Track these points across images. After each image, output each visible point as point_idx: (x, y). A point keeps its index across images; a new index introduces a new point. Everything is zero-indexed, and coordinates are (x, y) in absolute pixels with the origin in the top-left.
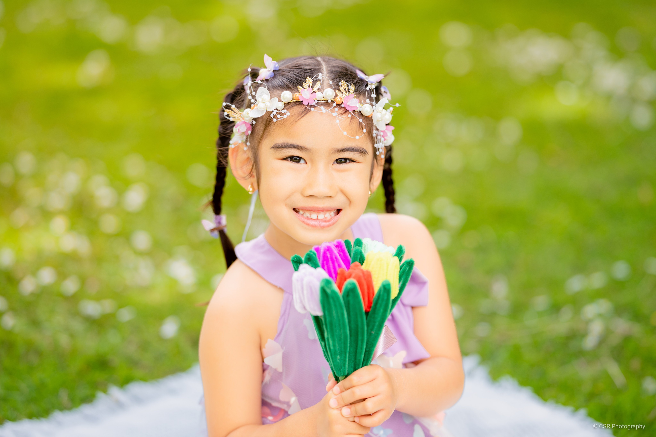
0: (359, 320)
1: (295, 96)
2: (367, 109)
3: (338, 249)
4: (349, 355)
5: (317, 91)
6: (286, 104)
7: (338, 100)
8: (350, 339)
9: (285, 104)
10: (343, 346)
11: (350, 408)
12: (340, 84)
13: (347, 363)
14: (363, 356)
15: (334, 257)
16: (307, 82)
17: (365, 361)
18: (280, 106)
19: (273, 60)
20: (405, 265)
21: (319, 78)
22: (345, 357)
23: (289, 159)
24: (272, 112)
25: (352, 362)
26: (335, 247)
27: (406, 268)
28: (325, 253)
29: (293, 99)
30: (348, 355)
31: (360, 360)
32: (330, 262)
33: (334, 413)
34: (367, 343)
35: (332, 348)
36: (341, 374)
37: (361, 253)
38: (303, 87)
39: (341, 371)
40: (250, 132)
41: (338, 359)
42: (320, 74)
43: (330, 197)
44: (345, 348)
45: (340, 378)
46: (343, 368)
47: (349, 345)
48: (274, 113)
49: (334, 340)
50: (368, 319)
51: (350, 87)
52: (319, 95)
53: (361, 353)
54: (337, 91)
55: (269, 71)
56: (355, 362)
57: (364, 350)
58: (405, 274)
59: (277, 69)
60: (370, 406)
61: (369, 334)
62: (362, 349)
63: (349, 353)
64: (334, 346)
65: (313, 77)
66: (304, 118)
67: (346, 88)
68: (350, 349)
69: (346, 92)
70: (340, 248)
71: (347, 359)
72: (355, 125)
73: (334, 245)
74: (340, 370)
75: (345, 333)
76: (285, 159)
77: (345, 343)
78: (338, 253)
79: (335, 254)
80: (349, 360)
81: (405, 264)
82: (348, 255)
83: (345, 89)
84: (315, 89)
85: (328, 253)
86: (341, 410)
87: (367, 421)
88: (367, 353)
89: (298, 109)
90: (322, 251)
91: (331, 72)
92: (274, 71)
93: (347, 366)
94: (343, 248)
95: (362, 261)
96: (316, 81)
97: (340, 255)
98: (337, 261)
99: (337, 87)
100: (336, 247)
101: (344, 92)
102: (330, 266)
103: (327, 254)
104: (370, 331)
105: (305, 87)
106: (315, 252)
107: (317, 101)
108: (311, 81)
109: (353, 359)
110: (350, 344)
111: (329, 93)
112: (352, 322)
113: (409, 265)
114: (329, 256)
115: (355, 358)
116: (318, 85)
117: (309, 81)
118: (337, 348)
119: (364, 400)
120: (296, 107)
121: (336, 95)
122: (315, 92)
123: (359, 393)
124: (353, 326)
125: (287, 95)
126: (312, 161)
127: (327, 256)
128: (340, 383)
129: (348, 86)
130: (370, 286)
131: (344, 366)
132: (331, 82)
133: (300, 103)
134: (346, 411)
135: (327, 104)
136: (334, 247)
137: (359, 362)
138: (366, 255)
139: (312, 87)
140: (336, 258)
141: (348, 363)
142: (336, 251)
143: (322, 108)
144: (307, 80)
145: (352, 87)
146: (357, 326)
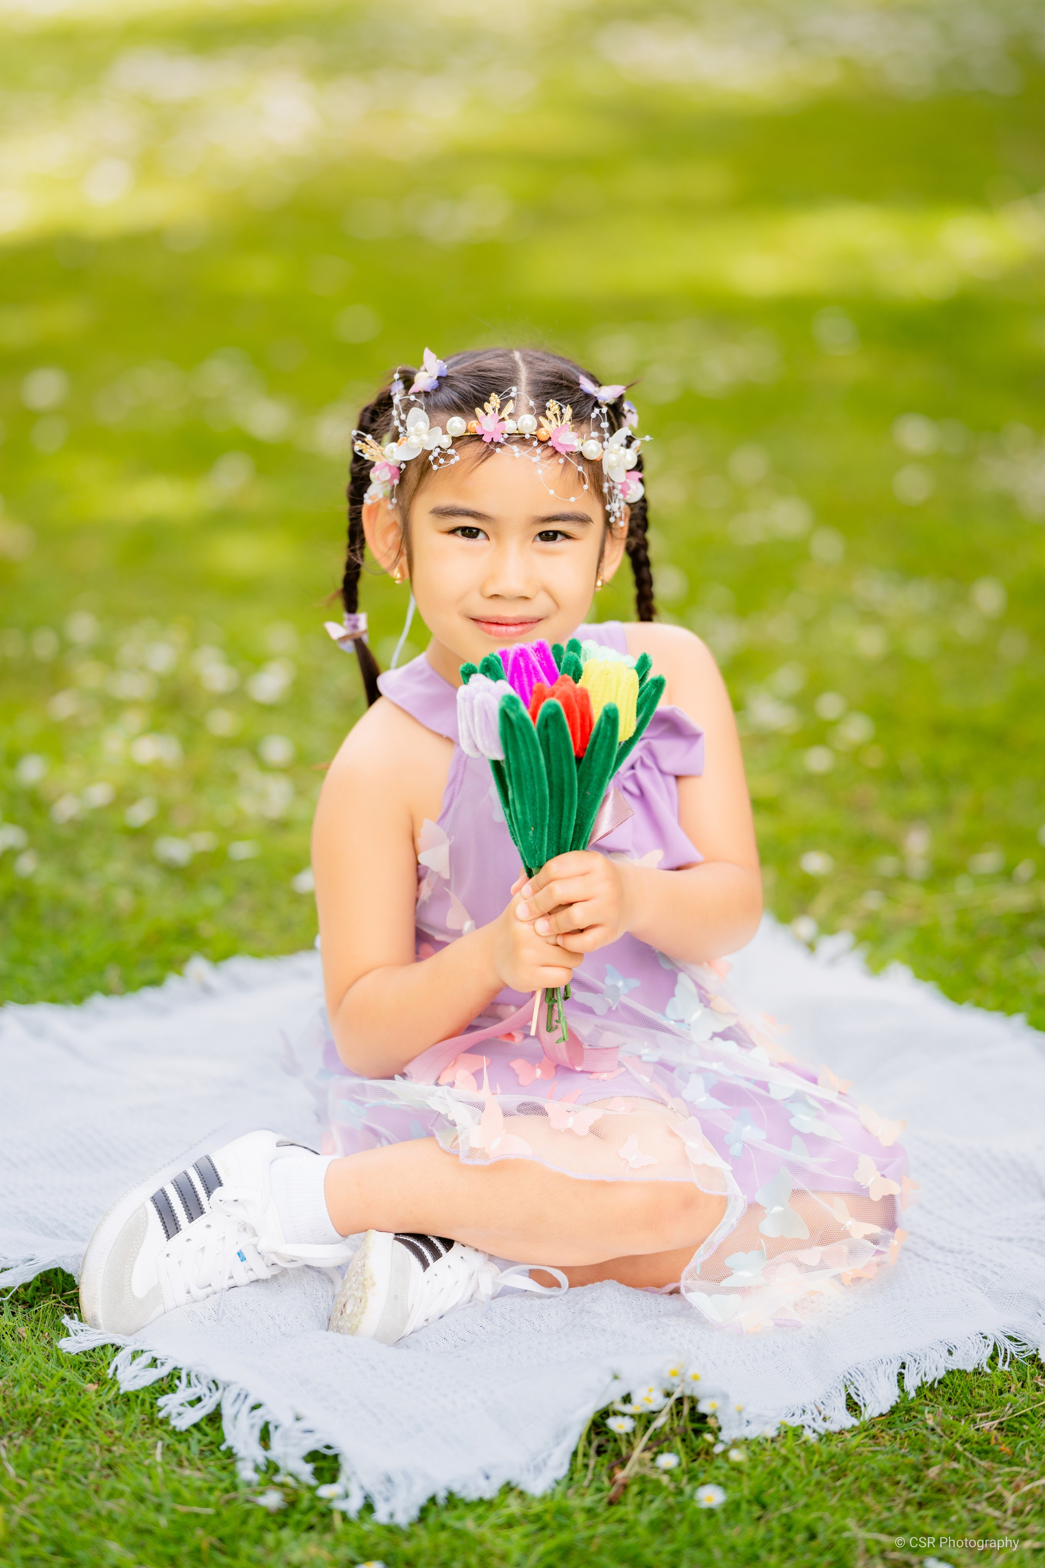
0: (566, 769)
1: (471, 426)
2: (592, 449)
3: (539, 655)
4: (549, 831)
5: (507, 418)
6: (455, 440)
7: (543, 434)
8: (550, 803)
9: (453, 438)
10: (538, 815)
11: (548, 920)
12: (548, 404)
13: (546, 845)
14: (572, 832)
15: (531, 666)
16: (492, 402)
17: (575, 843)
18: (446, 441)
19: (438, 358)
20: (649, 686)
21: (512, 394)
22: (542, 834)
23: (459, 532)
24: (431, 452)
25: (553, 843)
26: (534, 652)
27: (650, 690)
28: (516, 660)
29: (467, 431)
30: (546, 831)
31: (566, 840)
32: (524, 675)
33: (523, 929)
34: (578, 811)
35: (520, 817)
36: (535, 863)
37: (577, 663)
38: (484, 410)
39: (534, 859)
40: (396, 482)
41: (531, 838)
42: (514, 389)
43: (526, 598)
44: (543, 820)
45: (534, 870)
46: (539, 852)
47: (548, 813)
48: (435, 454)
49: (522, 803)
50: (580, 769)
51: (563, 410)
52: (510, 426)
53: (568, 828)
54: (541, 419)
55: (430, 377)
56: (559, 843)
57: (574, 823)
58: (649, 701)
59: (444, 374)
60: (578, 915)
61: (582, 796)
62: (569, 820)
63: (549, 827)
64: (524, 813)
65: (501, 393)
66: (485, 464)
67: (558, 412)
68: (549, 821)
69: (557, 420)
70: (542, 654)
71: (546, 838)
72: (571, 477)
73: (533, 648)
74: (533, 855)
75: (542, 791)
76: (453, 532)
77: (543, 810)
78: (539, 661)
79: (532, 662)
80: (549, 839)
81: (650, 683)
82: (555, 665)
83: (555, 415)
84: (504, 414)
85: (521, 659)
86: (534, 924)
87: (575, 943)
88: (578, 827)
89: (473, 449)
90: (511, 657)
91: (534, 383)
92: (439, 378)
93: (545, 849)
94: (547, 653)
95: (577, 676)
96: (507, 400)
97: (541, 665)
98: (535, 674)
99: (542, 411)
100: (536, 652)
101: (554, 419)
102: (523, 681)
103: (519, 661)
104: (583, 790)
105: (487, 411)
106: (500, 657)
107: (506, 436)
108: (499, 401)
109: (555, 838)
110: (550, 810)
111: (527, 423)
112: (554, 774)
113: (656, 686)
114: (522, 664)
115: (559, 837)
116: (510, 407)
117: (495, 399)
118: (529, 817)
119: (571, 904)
120: (471, 445)
121: (540, 426)
122: (503, 419)
123: (561, 892)
124: (555, 780)
125: (457, 424)
126: (497, 536)
127: (520, 665)
128: (533, 878)
129: (561, 408)
130: (586, 715)
131: (541, 849)
132: (532, 403)
133: (478, 438)
134: (542, 925)
135: (521, 439)
136: (532, 652)
137: (566, 843)
138: (585, 665)
139: (500, 411)
140: (534, 668)
141: (548, 846)
142: (534, 658)
143: (515, 448)
144: (491, 398)
145: (568, 411)
146: (562, 779)
